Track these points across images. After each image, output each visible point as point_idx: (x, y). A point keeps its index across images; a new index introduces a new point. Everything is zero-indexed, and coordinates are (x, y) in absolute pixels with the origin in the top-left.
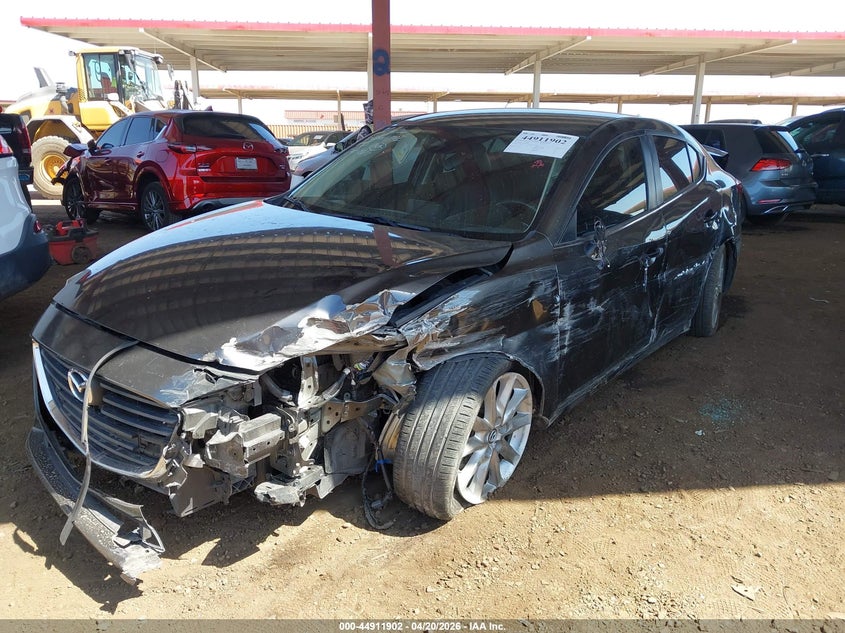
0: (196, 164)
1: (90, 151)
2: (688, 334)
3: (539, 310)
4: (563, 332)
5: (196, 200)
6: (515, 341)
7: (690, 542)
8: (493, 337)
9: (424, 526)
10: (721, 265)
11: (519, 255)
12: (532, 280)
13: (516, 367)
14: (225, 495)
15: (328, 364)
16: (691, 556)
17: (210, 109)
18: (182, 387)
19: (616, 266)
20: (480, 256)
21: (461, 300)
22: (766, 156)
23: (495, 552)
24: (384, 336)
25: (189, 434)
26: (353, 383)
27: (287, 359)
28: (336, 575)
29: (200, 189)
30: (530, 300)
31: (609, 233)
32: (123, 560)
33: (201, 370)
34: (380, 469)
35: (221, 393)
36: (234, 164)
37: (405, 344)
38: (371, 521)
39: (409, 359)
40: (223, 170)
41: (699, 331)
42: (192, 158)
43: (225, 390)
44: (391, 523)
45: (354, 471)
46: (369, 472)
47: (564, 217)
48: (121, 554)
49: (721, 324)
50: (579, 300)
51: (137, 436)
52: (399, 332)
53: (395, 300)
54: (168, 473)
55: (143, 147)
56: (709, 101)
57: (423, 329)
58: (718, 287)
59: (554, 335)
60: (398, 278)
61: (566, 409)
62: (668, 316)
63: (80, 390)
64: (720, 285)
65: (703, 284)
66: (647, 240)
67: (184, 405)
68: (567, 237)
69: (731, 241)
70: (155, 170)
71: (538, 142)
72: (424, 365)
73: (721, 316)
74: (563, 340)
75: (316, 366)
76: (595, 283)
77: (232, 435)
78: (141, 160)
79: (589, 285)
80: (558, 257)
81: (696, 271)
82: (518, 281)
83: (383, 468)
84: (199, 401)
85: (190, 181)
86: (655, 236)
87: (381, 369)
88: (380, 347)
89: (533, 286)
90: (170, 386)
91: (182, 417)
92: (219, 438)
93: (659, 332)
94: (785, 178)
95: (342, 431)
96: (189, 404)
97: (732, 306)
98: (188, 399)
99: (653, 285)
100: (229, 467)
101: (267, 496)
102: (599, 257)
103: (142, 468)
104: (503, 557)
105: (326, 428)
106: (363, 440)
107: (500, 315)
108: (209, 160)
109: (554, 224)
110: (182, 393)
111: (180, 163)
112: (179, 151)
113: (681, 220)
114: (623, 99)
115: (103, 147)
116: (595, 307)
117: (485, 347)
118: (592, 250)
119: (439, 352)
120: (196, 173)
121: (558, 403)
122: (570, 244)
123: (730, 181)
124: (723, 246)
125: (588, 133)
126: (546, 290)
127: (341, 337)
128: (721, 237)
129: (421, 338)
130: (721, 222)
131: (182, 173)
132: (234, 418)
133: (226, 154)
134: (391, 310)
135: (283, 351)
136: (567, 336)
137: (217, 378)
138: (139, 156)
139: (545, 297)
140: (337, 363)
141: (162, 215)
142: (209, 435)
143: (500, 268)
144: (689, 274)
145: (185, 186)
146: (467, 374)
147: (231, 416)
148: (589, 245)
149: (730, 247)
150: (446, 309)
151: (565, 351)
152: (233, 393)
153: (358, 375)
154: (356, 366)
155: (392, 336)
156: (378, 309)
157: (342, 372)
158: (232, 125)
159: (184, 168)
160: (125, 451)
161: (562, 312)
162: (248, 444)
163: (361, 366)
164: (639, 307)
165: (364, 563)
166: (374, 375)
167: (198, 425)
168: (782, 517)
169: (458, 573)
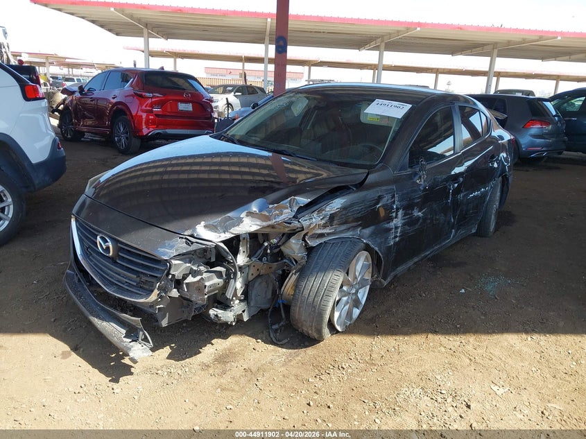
0: (152, 105)
1: (80, 92)
2: (474, 235)
3: (382, 213)
4: (396, 228)
5: (151, 129)
6: (367, 231)
7: (468, 361)
8: (355, 228)
9: (307, 344)
10: (499, 190)
11: (372, 178)
12: (380, 194)
13: (367, 248)
14: (188, 315)
15: (255, 239)
16: (469, 369)
17: (162, 68)
18: (171, 247)
19: (431, 188)
20: (349, 178)
21: (337, 204)
22: (533, 118)
23: (349, 361)
24: (290, 223)
25: (174, 275)
26: (269, 251)
27: (233, 236)
28: (254, 369)
29: (153, 123)
30: (378, 206)
31: (428, 167)
32: (130, 349)
33: (182, 238)
34: (279, 307)
35: (193, 253)
36: (177, 106)
37: (303, 229)
38: (274, 339)
39: (304, 239)
40: (169, 110)
41: (482, 233)
42: (150, 101)
43: (195, 251)
44: (286, 341)
45: (264, 306)
46: (273, 308)
47: (401, 155)
48: (128, 346)
49: (496, 229)
50: (408, 208)
51: (139, 276)
52: (299, 222)
53: (297, 203)
54: (157, 299)
55: (116, 92)
56: (499, 75)
57: (313, 221)
58: (496, 205)
59: (391, 229)
60: (300, 190)
61: (395, 276)
62: (463, 221)
63: (104, 247)
64: (497, 204)
65: (486, 202)
66: (453, 173)
67: (171, 259)
68: (402, 168)
69: (506, 175)
70: (124, 108)
71: (386, 108)
72: (312, 243)
73: (497, 223)
74: (396, 232)
75: (248, 240)
76: (419, 198)
77: (198, 278)
78: (114, 101)
79: (414, 199)
80: (395, 181)
81: (482, 193)
82: (371, 194)
83: (281, 306)
84: (180, 256)
85: (147, 116)
86: (457, 170)
87: (287, 244)
88: (286, 230)
89: (380, 198)
90: (165, 247)
91: (170, 265)
92: (190, 279)
93: (456, 232)
94: (547, 134)
95: (259, 280)
96: (175, 257)
97: (505, 218)
98: (175, 255)
99: (455, 202)
100: (195, 297)
101: (217, 316)
102: (421, 182)
103: (141, 296)
104: (354, 364)
105: (251, 278)
106: (271, 288)
107: (359, 215)
108: (161, 103)
109: (394, 160)
110: (171, 251)
111: (141, 104)
112: (141, 96)
113: (473, 160)
114: (440, 71)
115: (88, 90)
116: (417, 213)
117: (348, 234)
118: (417, 177)
119: (322, 235)
120: (152, 111)
121: (391, 272)
122: (404, 173)
123: (507, 136)
124: (500, 178)
125: (417, 103)
126: (388, 200)
127: (265, 224)
128: (499, 173)
129: (312, 226)
130: (500, 162)
131: (143, 111)
132: (200, 267)
133: (173, 100)
134: (295, 209)
135: (231, 231)
136: (399, 230)
137: (192, 243)
138: (114, 98)
139: (387, 205)
140: (261, 239)
141: (127, 138)
142: (185, 277)
143: (360, 186)
144: (477, 195)
145: (144, 120)
146: (339, 251)
147: (198, 266)
148: (416, 174)
149: (505, 180)
150: (327, 209)
151: (397, 239)
152: (199, 253)
153: (272, 247)
154: (272, 241)
155: (296, 224)
156: (287, 208)
157: (262, 244)
158: (175, 79)
159: (144, 107)
160: (130, 285)
161: (397, 215)
162: (207, 284)
163: (274, 241)
164: (445, 215)
165: (270, 363)
166: (282, 248)
167: (179, 271)
168: (525, 349)
169: (327, 371)
